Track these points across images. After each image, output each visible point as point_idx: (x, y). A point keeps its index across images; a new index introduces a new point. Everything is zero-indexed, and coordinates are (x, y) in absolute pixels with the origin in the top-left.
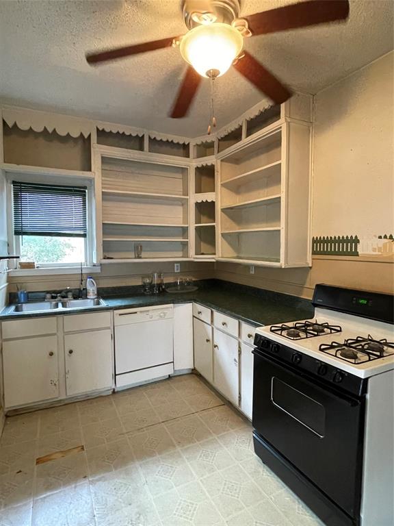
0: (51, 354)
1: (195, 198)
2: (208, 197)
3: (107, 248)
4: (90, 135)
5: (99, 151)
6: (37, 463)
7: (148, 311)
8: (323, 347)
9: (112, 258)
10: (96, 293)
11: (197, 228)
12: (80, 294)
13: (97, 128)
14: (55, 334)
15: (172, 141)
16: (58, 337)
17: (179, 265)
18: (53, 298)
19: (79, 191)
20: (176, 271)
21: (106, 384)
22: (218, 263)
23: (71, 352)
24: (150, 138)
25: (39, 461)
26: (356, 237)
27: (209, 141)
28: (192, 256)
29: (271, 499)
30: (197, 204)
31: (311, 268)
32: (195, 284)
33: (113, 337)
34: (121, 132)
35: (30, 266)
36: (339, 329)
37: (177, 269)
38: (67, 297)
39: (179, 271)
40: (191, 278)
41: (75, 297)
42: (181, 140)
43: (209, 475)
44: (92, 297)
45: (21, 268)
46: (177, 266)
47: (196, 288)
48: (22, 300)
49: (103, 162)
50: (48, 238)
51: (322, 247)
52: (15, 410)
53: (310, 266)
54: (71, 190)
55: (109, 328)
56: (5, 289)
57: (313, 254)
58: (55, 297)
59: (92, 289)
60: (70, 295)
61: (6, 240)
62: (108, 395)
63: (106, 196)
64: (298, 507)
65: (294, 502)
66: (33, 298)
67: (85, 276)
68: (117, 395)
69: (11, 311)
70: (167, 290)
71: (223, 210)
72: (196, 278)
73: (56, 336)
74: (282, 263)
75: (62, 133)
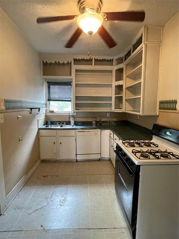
0: (54, 143)
1: (115, 83)
2: (120, 83)
3: (77, 106)
4: (71, 62)
5: (74, 67)
6: (44, 177)
7: (90, 131)
8: (134, 151)
9: (79, 110)
10: (74, 123)
11: (115, 97)
12: (68, 123)
13: (74, 59)
14: (56, 136)
15: (105, 59)
16: (57, 138)
17: (109, 113)
18: (59, 124)
19: (69, 84)
20: (108, 116)
21: (73, 157)
22: (123, 113)
23: (61, 143)
24: (95, 59)
25: (44, 176)
26: (176, 100)
27: (121, 57)
28: (113, 109)
29: (113, 212)
30: (116, 86)
31: (158, 116)
32: (115, 122)
33: (76, 140)
34: (83, 59)
35: (52, 112)
36: (157, 146)
37: (108, 115)
38: (63, 124)
39: (109, 116)
40: (114, 119)
41: (67, 124)
42: (109, 58)
43: (93, 196)
44: (72, 124)
45: (50, 112)
46: (108, 114)
47: (116, 124)
48: (49, 124)
49: (76, 72)
50: (60, 102)
51: (163, 105)
52: (44, 160)
53: (158, 115)
54: (66, 84)
55: (74, 136)
56: (44, 119)
57: (159, 109)
58: (60, 124)
59: (72, 122)
60: (65, 123)
61: (45, 103)
62: (74, 162)
63: (77, 85)
64: (122, 219)
65: (122, 216)
66: (53, 123)
67: (70, 116)
68: (78, 162)
69: (44, 127)
70: (102, 124)
71: (127, 88)
72: (117, 119)
73: (56, 137)
74: (141, 113)
75: (61, 62)
